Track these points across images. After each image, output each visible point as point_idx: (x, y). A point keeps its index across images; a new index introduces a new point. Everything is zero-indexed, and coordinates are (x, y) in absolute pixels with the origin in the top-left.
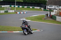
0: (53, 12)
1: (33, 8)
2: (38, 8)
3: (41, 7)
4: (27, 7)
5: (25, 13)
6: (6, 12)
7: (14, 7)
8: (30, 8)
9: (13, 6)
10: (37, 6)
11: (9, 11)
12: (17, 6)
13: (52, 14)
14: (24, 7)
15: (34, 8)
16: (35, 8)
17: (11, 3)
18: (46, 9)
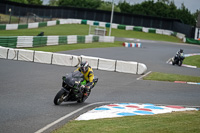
1: (150, 31)
2: (167, 33)
4: (134, 29)
5: (139, 45)
6: (96, 40)
7: (108, 26)
8: (141, 30)
14: (124, 28)
15: (154, 32)
16: (159, 31)
17: (95, 15)
18: (193, 37)
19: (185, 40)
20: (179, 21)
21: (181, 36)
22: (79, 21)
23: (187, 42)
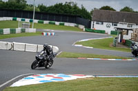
1: (60, 24)
2: (73, 25)
6: (23, 31)
7: (31, 21)
8: (54, 24)
9: (27, 20)
14: (43, 23)
16: (66, 24)
17: (22, 14)
18: (90, 27)
19: (84, 29)
20: (80, 17)
21: (82, 27)
22: (11, 18)
23: (86, 31)
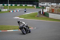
0: (46, 9)
3: (34, 4)
10: (29, 4)
11: (2, 10)
12: (9, 5)
13: (45, 11)
